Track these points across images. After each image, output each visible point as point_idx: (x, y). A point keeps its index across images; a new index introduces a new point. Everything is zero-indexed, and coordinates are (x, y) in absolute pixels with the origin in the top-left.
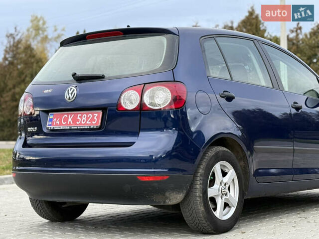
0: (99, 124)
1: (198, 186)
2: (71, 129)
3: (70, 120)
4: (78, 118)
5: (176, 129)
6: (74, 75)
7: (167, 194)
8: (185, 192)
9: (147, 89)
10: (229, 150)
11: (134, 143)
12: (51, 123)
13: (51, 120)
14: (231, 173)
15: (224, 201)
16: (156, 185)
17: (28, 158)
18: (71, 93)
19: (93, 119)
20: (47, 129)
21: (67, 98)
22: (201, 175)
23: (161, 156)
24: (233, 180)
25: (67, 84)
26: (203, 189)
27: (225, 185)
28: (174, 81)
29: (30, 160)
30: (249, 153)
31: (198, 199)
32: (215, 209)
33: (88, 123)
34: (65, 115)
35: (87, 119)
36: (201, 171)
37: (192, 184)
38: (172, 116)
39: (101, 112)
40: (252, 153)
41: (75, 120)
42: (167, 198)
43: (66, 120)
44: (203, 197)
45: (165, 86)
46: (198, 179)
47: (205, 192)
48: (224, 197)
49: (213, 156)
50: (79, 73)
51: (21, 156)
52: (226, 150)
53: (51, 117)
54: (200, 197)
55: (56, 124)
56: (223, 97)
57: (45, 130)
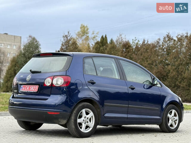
0: (37, 91)
1: (73, 118)
2: (27, 92)
3: (28, 88)
4: (31, 88)
5: (66, 95)
6: (31, 70)
7: (59, 120)
8: (67, 119)
9: (55, 78)
10: (91, 104)
11: (48, 99)
12: (21, 89)
13: (22, 88)
14: (91, 114)
15: (86, 125)
16: (54, 116)
17: (15, 103)
18: (29, 78)
19: (35, 89)
20: (20, 91)
21: (27, 80)
22: (74, 113)
23: (59, 104)
24: (92, 116)
25: (28, 74)
26: (75, 119)
27: (88, 118)
28: (66, 75)
29: (16, 104)
30: (101, 106)
31: (72, 123)
32: (81, 128)
33: (33, 90)
34: (27, 86)
35: (33, 88)
36: (74, 112)
37: (70, 117)
38: (65, 90)
39: (38, 86)
40: (103, 106)
41: (29, 88)
42: (59, 122)
43: (27, 88)
44: (74, 122)
45: (61, 77)
46: (73, 115)
47: (76, 120)
48: (86, 123)
49: (82, 106)
50: (33, 70)
51: (12, 102)
52: (89, 104)
53: (22, 87)
54: (73, 122)
55: (23, 90)
56: (90, 83)
57: (20, 92)
